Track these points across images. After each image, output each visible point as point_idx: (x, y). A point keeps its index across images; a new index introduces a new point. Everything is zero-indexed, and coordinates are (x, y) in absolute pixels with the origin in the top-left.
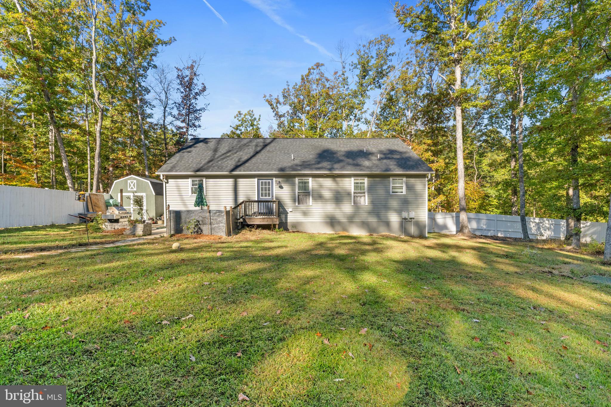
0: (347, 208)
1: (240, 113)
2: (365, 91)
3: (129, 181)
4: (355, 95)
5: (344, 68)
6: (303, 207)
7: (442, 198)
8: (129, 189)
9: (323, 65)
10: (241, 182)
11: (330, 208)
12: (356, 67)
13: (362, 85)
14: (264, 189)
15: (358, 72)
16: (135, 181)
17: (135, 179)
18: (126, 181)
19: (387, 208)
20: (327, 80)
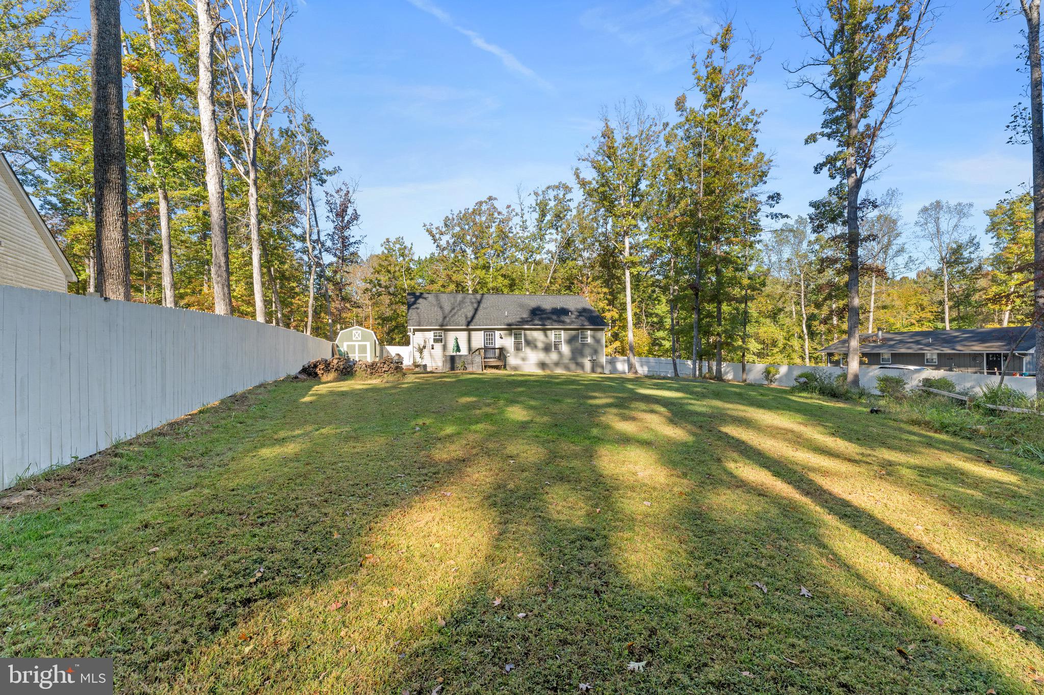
0: (554, 356)
1: (388, 241)
2: (543, 235)
3: (354, 332)
4: (534, 238)
5: (522, 210)
6: (521, 354)
7: (617, 344)
8: (354, 339)
9: (495, 199)
10: (473, 333)
11: (541, 356)
12: (534, 211)
13: (541, 229)
14: (489, 338)
15: (536, 215)
16: (360, 332)
17: (359, 329)
18: (351, 331)
19: (582, 355)
20: (499, 213)
